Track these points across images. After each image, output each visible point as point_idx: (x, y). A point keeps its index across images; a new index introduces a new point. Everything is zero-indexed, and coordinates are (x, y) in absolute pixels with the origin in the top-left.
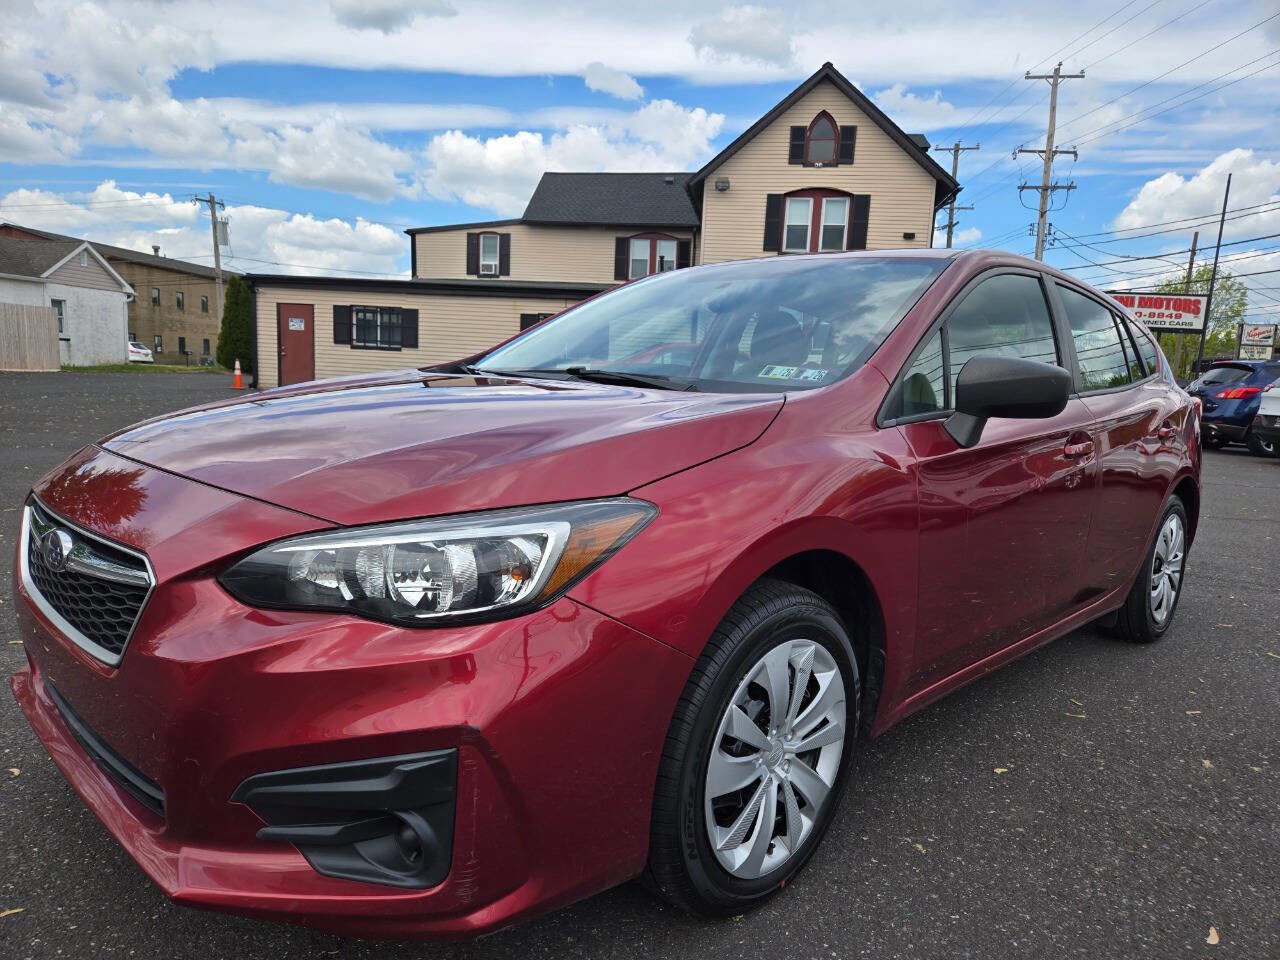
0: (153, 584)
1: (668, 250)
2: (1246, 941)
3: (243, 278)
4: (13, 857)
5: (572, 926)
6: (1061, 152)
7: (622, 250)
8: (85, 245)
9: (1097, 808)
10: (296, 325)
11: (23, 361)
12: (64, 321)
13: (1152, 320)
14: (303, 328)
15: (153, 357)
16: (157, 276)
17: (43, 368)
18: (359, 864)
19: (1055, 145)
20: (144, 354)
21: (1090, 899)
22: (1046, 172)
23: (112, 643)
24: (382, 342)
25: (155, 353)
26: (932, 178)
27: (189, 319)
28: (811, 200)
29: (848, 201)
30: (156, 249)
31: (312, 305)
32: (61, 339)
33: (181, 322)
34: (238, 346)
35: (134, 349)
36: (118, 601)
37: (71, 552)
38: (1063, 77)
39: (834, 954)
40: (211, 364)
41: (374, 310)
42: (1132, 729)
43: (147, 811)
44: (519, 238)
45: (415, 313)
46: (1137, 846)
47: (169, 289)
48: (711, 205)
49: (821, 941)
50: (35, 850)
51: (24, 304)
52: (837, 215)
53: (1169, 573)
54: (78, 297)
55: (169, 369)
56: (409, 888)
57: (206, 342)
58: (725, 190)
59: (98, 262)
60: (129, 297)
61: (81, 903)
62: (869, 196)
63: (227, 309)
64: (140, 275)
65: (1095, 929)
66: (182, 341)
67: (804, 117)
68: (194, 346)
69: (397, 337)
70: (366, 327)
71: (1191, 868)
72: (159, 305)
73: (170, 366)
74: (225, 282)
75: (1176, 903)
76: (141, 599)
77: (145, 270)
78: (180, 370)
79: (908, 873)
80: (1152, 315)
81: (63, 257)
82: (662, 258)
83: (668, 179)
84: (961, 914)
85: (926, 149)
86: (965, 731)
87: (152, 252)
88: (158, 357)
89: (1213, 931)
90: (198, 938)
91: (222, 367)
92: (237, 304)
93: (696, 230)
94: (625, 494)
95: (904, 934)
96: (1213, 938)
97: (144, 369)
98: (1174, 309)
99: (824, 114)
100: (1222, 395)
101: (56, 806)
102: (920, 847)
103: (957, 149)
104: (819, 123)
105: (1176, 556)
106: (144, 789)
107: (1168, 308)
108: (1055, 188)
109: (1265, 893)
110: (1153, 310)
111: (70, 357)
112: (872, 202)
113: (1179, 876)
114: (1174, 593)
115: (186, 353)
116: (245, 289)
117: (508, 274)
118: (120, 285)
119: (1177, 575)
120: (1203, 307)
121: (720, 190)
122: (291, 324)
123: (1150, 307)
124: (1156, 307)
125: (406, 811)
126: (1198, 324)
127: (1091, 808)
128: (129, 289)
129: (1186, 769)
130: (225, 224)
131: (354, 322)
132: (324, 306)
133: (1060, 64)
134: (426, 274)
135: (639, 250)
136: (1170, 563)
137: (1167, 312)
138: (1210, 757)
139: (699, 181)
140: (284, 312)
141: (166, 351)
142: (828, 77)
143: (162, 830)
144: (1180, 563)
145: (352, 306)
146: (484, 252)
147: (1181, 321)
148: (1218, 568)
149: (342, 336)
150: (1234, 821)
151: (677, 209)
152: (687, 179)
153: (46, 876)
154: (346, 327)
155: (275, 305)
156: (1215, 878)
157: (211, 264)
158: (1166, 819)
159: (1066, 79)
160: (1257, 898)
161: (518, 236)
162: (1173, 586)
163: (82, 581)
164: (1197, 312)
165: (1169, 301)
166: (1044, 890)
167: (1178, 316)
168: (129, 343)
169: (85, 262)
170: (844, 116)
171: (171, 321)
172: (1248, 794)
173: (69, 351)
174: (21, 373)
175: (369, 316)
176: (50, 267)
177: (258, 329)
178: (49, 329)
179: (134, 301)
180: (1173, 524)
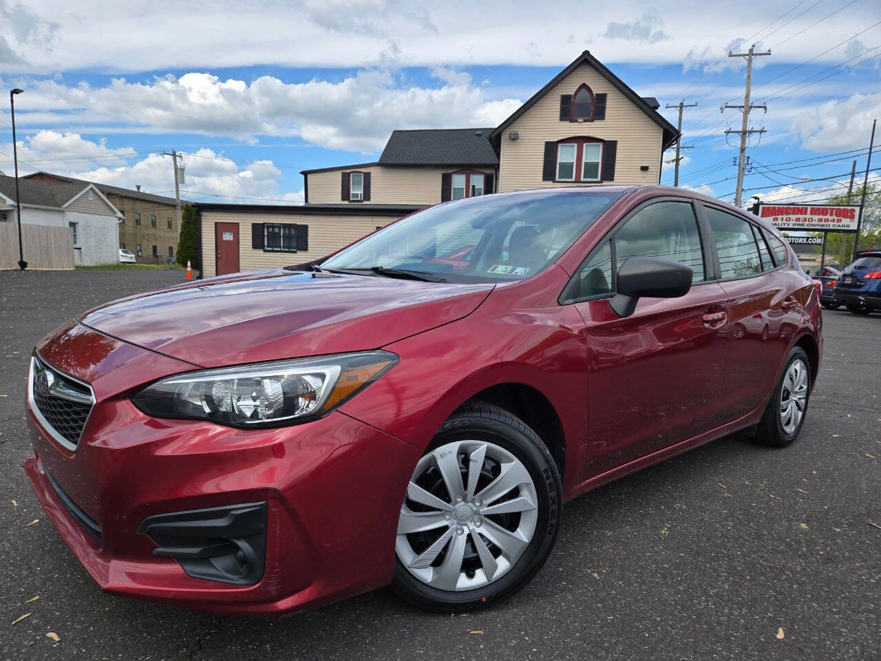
0: (95, 402)
1: (478, 181)
2: (802, 637)
3: (193, 206)
4: (25, 573)
5: (362, 619)
6: (755, 107)
7: (447, 181)
8: (91, 186)
9: (721, 553)
10: (228, 237)
11: (50, 262)
12: (77, 237)
13: (820, 223)
14: (231, 239)
15: (136, 259)
16: (138, 205)
17: (63, 268)
18: (212, 571)
19: (750, 102)
20: (130, 257)
21: (703, 609)
22: (745, 121)
23: (74, 438)
24: (284, 247)
25: (137, 257)
26: (659, 128)
27: (159, 233)
28: (576, 145)
29: (601, 145)
30: (138, 187)
31: (238, 223)
32: (75, 248)
33: (154, 236)
34: (190, 252)
35: (123, 254)
36: (78, 413)
37: (53, 385)
38: (756, 55)
39: (527, 638)
40: (174, 263)
41: (279, 226)
42: (757, 503)
43: (94, 540)
44: (376, 174)
45: (306, 227)
46: (743, 577)
47: (146, 213)
48: (506, 150)
49: (520, 630)
50: (39, 569)
51: (51, 225)
52: (594, 155)
53: (796, 399)
54: (86, 220)
55: (146, 267)
56: (240, 586)
57: (171, 248)
58: (515, 139)
59: (99, 197)
60: (120, 220)
61: (64, 600)
62: (616, 141)
63: (184, 227)
64: (128, 205)
65: (702, 628)
66: (155, 248)
67: (570, 88)
68: (163, 252)
69: (294, 244)
70: (274, 238)
71: (776, 592)
72: (140, 225)
73: (146, 265)
74: (182, 208)
75: (761, 613)
76: (88, 411)
77: (131, 202)
78: (153, 268)
79: (585, 591)
80: (820, 220)
81: (76, 194)
82: (474, 187)
83: (477, 133)
84: (615, 616)
85: (657, 108)
86: (641, 503)
87: (136, 190)
88: (139, 259)
89: (781, 630)
90: (131, 621)
91: (180, 265)
92: (190, 223)
93: (496, 167)
94: (379, 348)
95: (575, 627)
96: (781, 635)
97: (129, 267)
98: (836, 215)
99: (584, 86)
100: (868, 276)
101: (52, 543)
102: (596, 575)
103: (682, 106)
104: (581, 92)
105: (801, 388)
106: (92, 526)
107: (831, 215)
108: (751, 132)
109: (822, 607)
110: (821, 217)
111: (81, 261)
112: (618, 145)
113: (767, 596)
114: (800, 414)
115: (156, 256)
116: (195, 212)
117: (369, 200)
118: (114, 212)
119: (803, 401)
120: (857, 214)
121: (512, 140)
122: (224, 236)
123: (819, 214)
124: (823, 215)
125: (238, 539)
126: (854, 226)
127: (717, 553)
128: (120, 215)
129: (789, 529)
130: (183, 170)
131: (266, 234)
132: (246, 224)
133: (753, 46)
134: (314, 201)
135: (458, 181)
136: (796, 393)
137: (831, 218)
138: (807, 521)
139: (498, 134)
140: (219, 228)
141: (144, 255)
142: (586, 60)
143: (101, 550)
144: (805, 393)
145: (264, 223)
146: (353, 185)
147: (841, 224)
148: (846, 397)
149: (257, 244)
150: (813, 563)
151: (483, 154)
152: (490, 132)
153: (44, 584)
154: (261, 238)
155: (214, 224)
156: (791, 598)
157: (174, 197)
158: (767, 560)
159: (758, 57)
160: (817, 610)
161: (375, 173)
162: (799, 409)
163: (59, 402)
164: (852, 217)
165: (832, 210)
166: (673, 603)
167: (839, 221)
168: (120, 250)
169: (91, 197)
170: (598, 86)
171: (148, 235)
172: (827, 545)
173: (81, 256)
174: (48, 271)
175: (276, 230)
176: (68, 201)
177: (203, 240)
178: (68, 242)
179: (124, 222)
180: (797, 366)
